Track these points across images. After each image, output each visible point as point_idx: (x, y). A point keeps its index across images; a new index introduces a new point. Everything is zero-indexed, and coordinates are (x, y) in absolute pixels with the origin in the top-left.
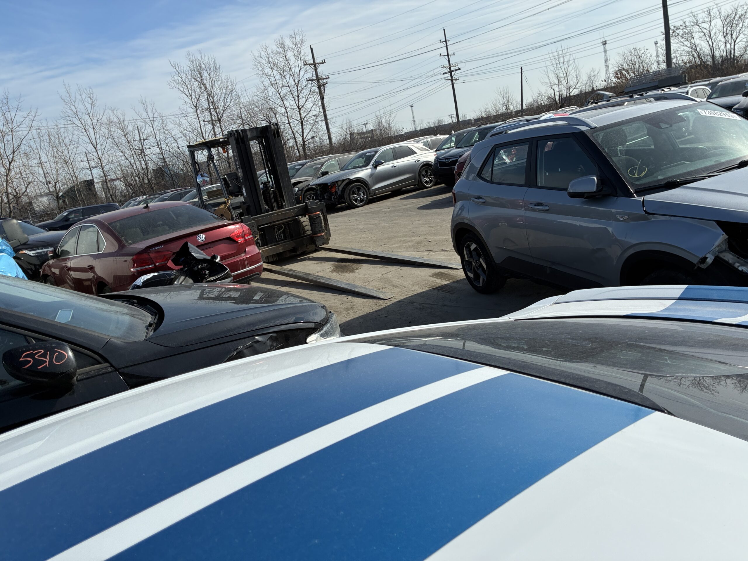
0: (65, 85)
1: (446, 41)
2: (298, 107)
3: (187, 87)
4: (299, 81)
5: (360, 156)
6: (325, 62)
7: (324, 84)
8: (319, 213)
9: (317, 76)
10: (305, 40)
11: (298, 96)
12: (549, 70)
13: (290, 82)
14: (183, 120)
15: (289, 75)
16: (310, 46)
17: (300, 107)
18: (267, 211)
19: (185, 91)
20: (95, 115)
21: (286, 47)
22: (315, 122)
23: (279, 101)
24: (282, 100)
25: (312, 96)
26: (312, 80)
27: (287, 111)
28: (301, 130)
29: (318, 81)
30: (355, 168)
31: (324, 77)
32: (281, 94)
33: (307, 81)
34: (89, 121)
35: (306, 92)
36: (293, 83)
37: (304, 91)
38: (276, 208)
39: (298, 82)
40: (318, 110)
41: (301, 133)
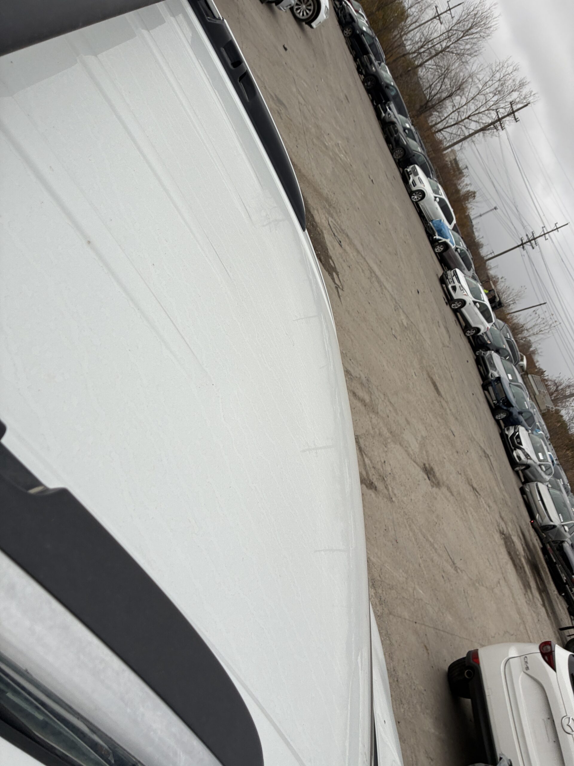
1: (557, 229)
6: (517, 121)
7: (496, 128)
9: (503, 118)
13: (490, 102)
17: (470, 118)
21: (521, 89)
24: (473, 99)
26: (497, 115)
27: (465, 106)
31: (503, 125)
41: (446, 126)
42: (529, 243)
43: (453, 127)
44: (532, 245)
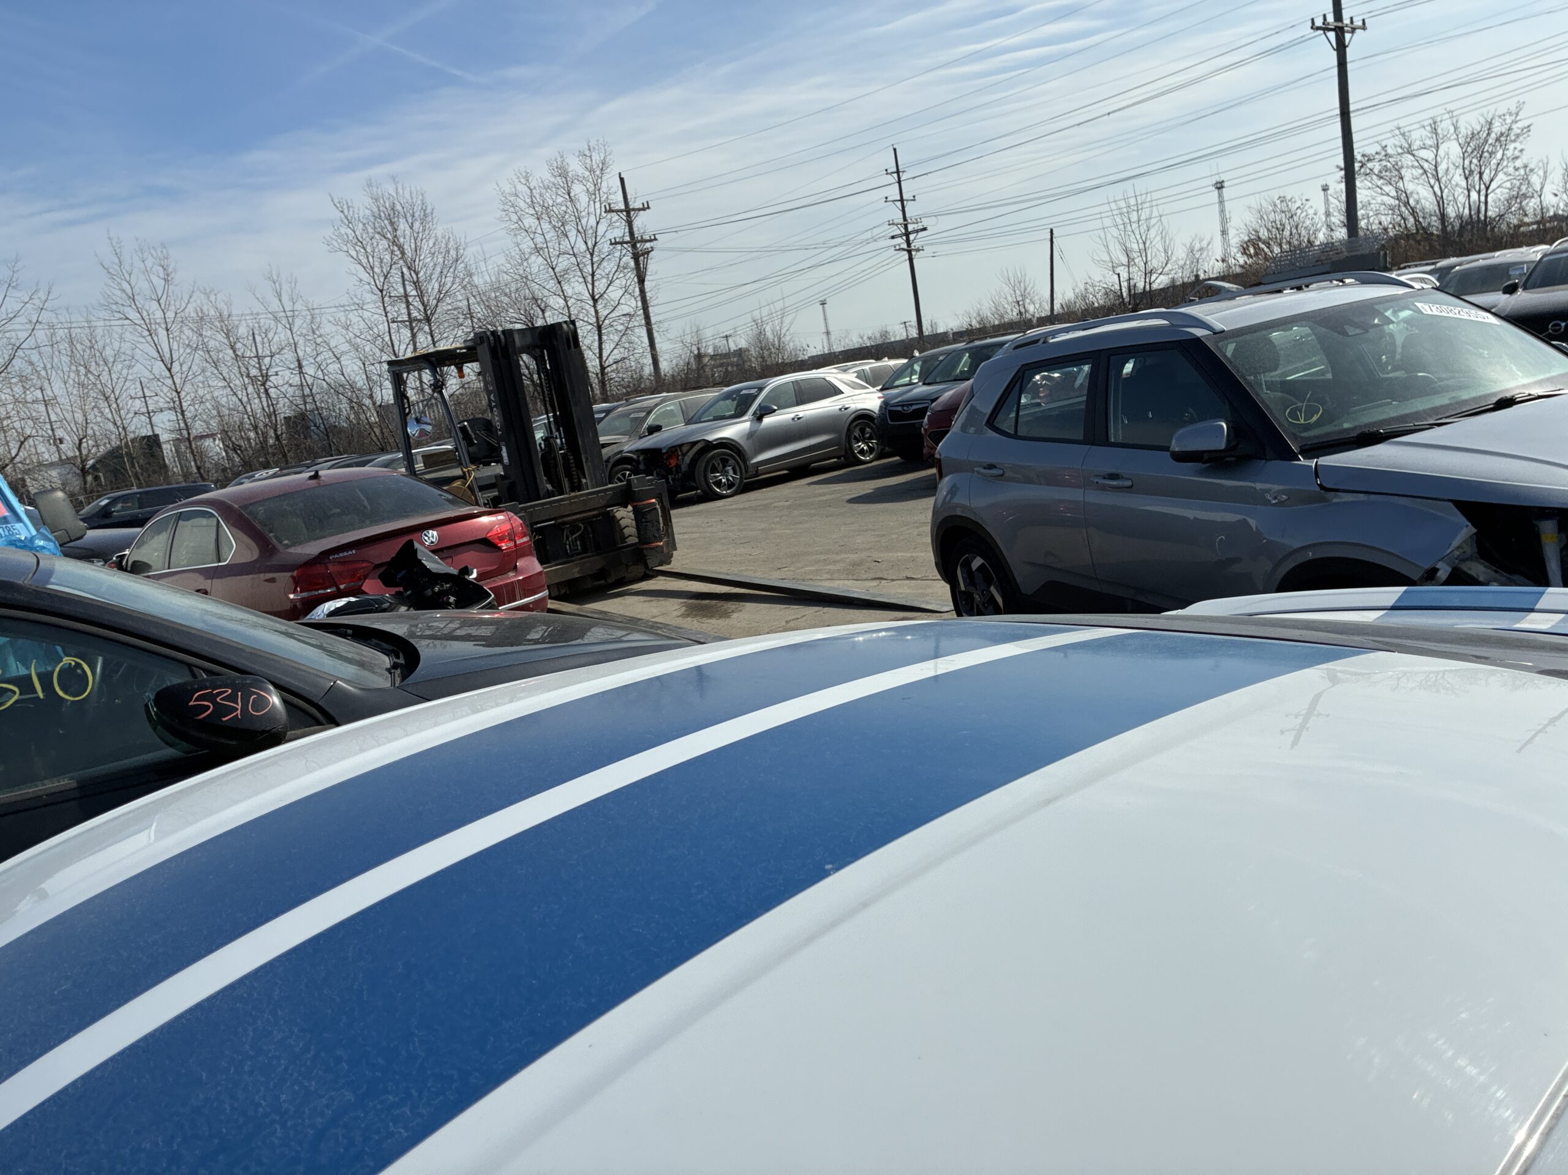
0: (110, 238)
1: (898, 172)
2: (593, 297)
3: (365, 249)
4: (596, 243)
5: (727, 396)
6: (648, 208)
7: (647, 252)
8: (654, 500)
9: (631, 233)
10: (611, 162)
11: (593, 275)
12: (1109, 237)
13: (577, 245)
14: (354, 317)
15: (574, 232)
16: (620, 174)
17: (597, 297)
18: (550, 494)
19: (361, 258)
20: (173, 303)
21: (570, 174)
22: (627, 328)
23: (552, 284)
24: (559, 283)
25: (622, 275)
26: (621, 243)
27: (569, 304)
28: (596, 344)
29: (634, 246)
30: (716, 419)
31: (647, 237)
32: (557, 270)
33: (611, 244)
34: (159, 314)
35: (609, 266)
36: (583, 247)
37: (605, 264)
38: (568, 490)
39: (594, 246)
40: (632, 304)
41: (597, 351)
42: (912, 237)
43: (604, 338)
44: (917, 231)
